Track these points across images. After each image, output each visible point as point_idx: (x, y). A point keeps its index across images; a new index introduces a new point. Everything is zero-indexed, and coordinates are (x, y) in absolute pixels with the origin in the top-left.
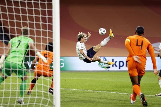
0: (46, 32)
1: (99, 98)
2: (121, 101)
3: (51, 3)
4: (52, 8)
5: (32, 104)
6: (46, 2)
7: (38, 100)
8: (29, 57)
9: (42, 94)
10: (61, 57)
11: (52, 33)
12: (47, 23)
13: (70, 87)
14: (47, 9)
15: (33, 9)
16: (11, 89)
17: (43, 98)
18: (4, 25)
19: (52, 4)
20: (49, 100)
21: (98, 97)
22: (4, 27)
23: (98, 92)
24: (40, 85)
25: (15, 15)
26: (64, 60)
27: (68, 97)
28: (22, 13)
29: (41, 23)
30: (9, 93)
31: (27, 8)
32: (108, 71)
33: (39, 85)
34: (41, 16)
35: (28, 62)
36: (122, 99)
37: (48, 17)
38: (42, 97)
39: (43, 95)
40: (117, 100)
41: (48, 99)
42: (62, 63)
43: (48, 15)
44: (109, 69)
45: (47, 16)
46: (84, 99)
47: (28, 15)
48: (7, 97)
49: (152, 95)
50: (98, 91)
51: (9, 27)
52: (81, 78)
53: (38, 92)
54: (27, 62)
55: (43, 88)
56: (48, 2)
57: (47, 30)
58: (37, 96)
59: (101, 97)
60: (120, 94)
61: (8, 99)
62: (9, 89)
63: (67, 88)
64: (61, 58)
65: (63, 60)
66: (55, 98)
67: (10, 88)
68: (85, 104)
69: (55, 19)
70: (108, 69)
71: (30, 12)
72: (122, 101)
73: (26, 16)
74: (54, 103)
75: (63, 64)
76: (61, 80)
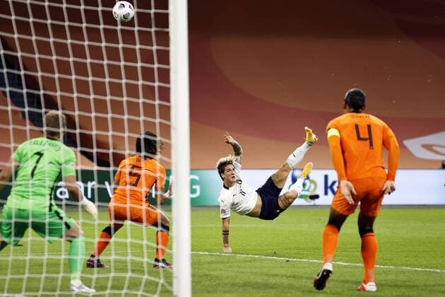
0: (154, 105)
1: (290, 277)
2: (346, 285)
3: (166, 30)
4: (168, 45)
5: (117, 292)
6: (153, 30)
7: (133, 281)
8: (109, 172)
9: (143, 267)
10: (193, 170)
11: (168, 108)
12: (157, 84)
13: (216, 247)
14: (155, 48)
15: (121, 46)
16: (63, 253)
17: (146, 277)
18: (44, 89)
19: (167, 34)
20: (162, 281)
21: (288, 275)
22: (44, 95)
23: (287, 261)
24: (139, 242)
25: (74, 62)
26: (200, 178)
27: (212, 273)
28: (91, 58)
29: (140, 82)
30: (59, 264)
31: (104, 44)
32: (314, 205)
33: (136, 243)
34: (139, 65)
35: (107, 183)
36: (350, 278)
37: (158, 68)
38: (144, 274)
39: (146, 270)
40: (337, 281)
41: (160, 278)
42: (194, 187)
43: (159, 63)
44: (317, 202)
45: (156, 66)
46: (252, 279)
47: (105, 62)
48: (54, 275)
49: (428, 267)
50: (287, 259)
51: (58, 94)
52: (244, 225)
53: (133, 262)
54: (104, 184)
55: (145, 251)
56: (158, 29)
57: (157, 102)
58: (129, 271)
59: (297, 274)
60: (345, 267)
61: (57, 279)
62: (58, 255)
63: (207, 251)
64: (191, 174)
65: (196, 177)
66: (176, 278)
67: (60, 251)
68: (254, 291)
69: (175, 72)
70: (312, 202)
71: (113, 54)
72: (350, 284)
73: (102, 66)
74: (175, 289)
75: (197, 187)
76: (193, 229)
